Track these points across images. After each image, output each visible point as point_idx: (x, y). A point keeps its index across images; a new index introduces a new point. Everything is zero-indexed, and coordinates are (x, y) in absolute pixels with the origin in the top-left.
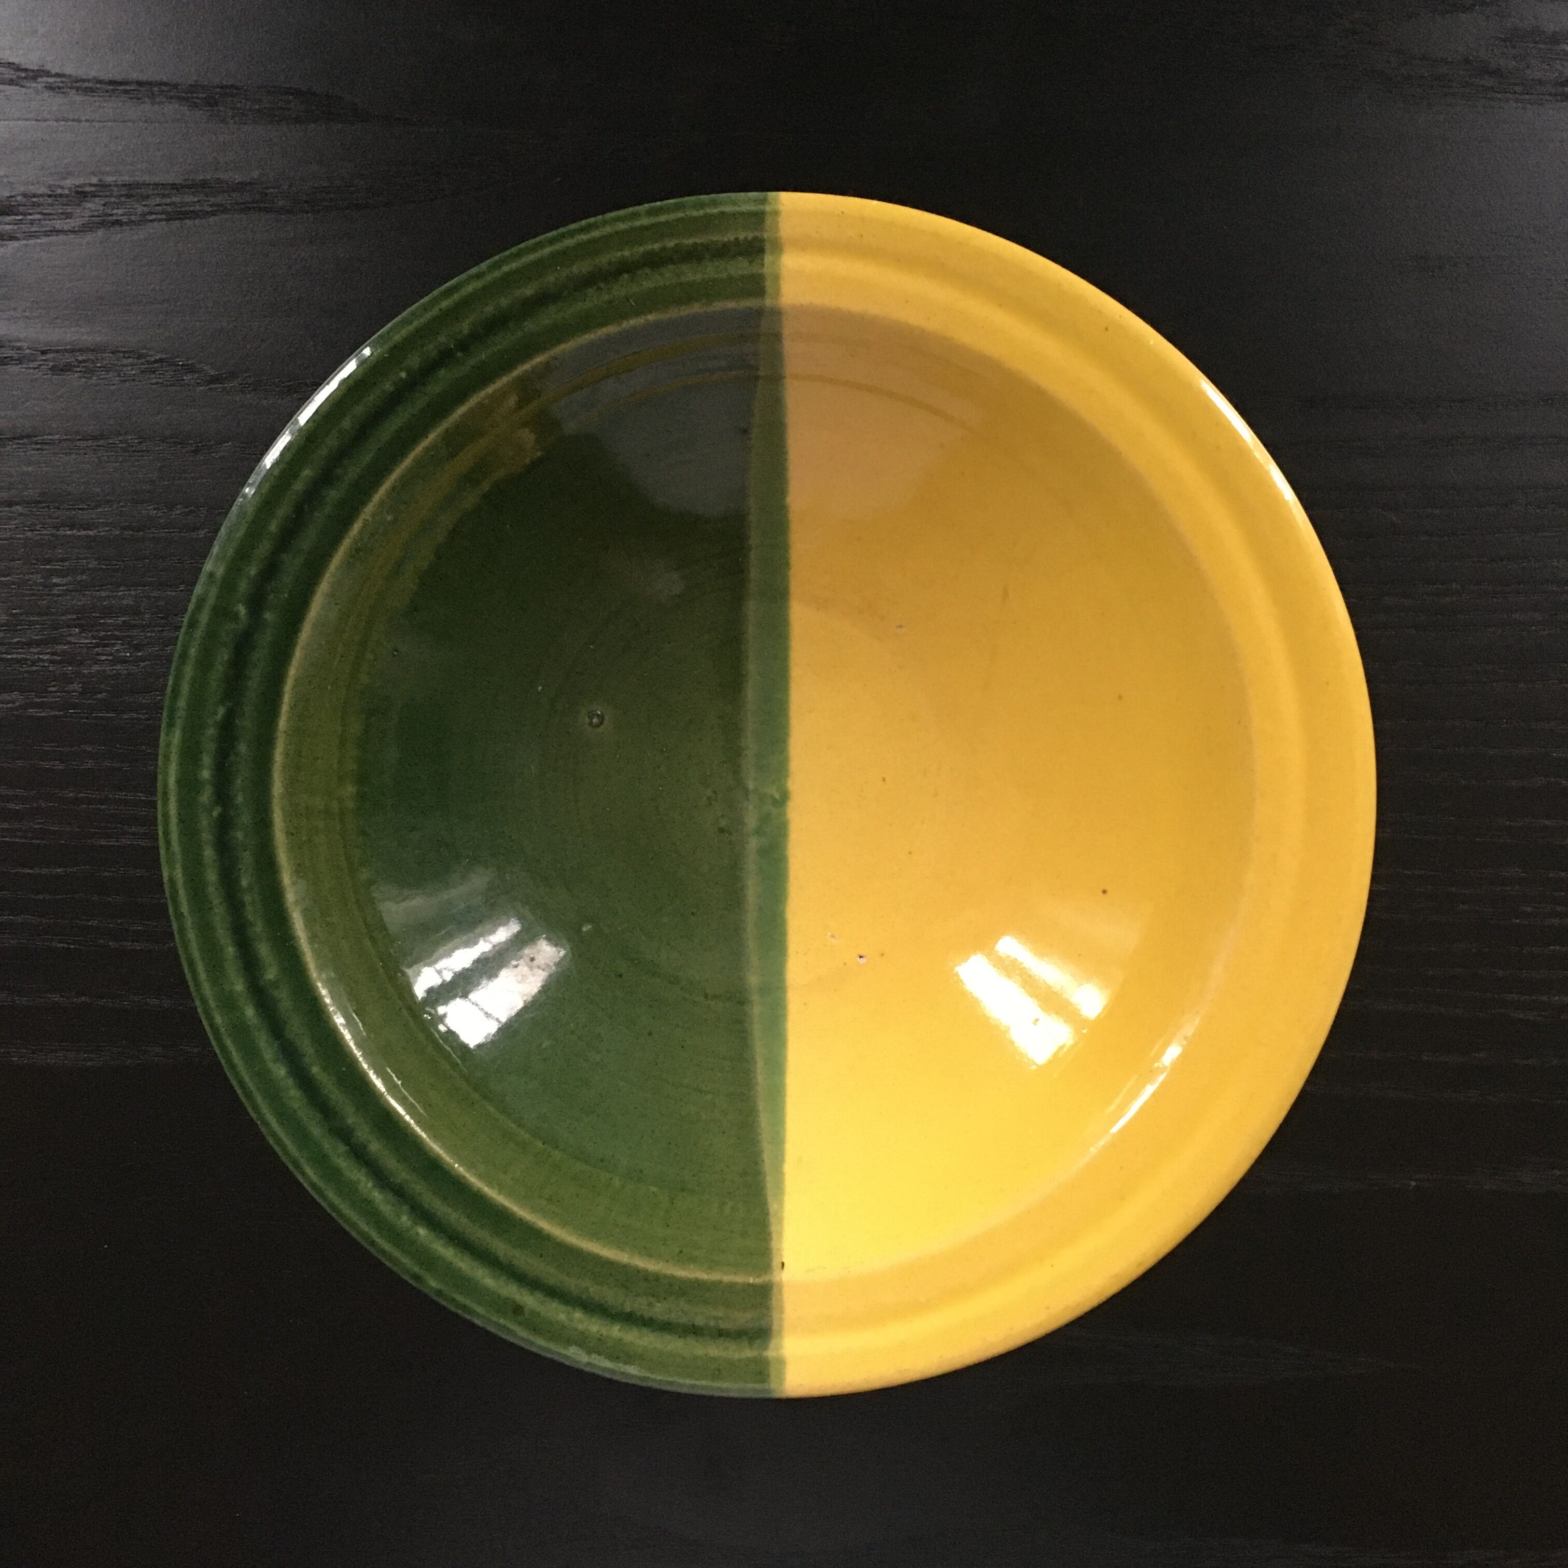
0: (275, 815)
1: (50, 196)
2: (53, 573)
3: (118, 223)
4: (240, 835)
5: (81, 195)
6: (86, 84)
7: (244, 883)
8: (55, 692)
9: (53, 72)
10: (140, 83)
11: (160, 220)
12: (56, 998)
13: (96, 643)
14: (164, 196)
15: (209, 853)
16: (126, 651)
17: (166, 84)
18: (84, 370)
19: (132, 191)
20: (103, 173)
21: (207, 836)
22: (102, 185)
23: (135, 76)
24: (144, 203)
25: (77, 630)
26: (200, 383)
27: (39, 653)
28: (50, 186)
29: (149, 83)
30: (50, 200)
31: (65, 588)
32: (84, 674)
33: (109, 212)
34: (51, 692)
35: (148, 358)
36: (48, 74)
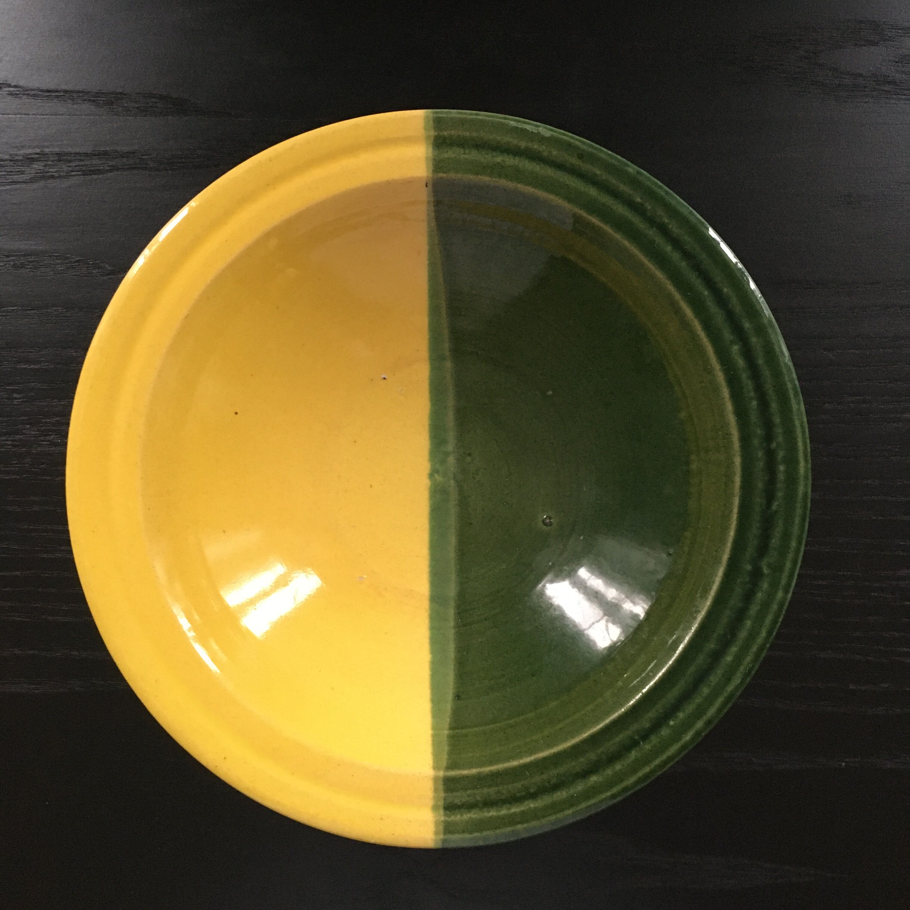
0: (738, 445)
1: (11, 161)
2: (14, 391)
3: (52, 177)
4: (759, 432)
5: (30, 160)
6: (33, 92)
7: (754, 403)
8: (15, 464)
9: (13, 84)
10: (66, 91)
11: (79, 175)
12: (17, 652)
13: (40, 434)
14: (80, 160)
15: (777, 420)
16: (58, 439)
17: (82, 92)
18: (32, 267)
19: (61, 157)
20: (44, 147)
21: (779, 430)
22: (43, 154)
23: (64, 87)
24: (69, 165)
25: (28, 426)
26: (103, 274)
27: (5, 441)
28: (11, 155)
29: (72, 92)
30: (11, 163)
31: (21, 400)
32: (33, 453)
33: (47, 170)
34: (12, 464)
35: (72, 260)
36: (9, 86)
